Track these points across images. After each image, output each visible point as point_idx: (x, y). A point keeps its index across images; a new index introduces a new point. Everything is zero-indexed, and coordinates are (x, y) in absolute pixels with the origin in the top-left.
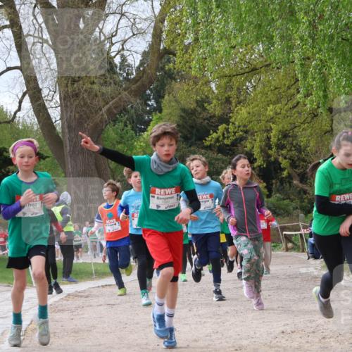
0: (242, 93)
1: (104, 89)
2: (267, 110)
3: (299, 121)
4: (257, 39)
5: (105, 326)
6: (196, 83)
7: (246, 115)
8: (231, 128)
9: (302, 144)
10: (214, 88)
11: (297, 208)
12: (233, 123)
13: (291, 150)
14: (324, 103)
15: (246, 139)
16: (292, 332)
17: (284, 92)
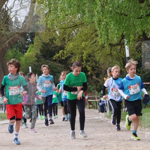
0: (70, 36)
1: (7, 33)
2: (82, 44)
3: (96, 49)
4: (78, 12)
5: (5, 142)
6: (49, 31)
7: (72, 46)
8: (65, 52)
9: (97, 60)
10: (58, 34)
11: (94, 89)
12: (66, 50)
13: (92, 63)
14: (107, 42)
15: (72, 57)
16: (91, 146)
17: (89, 36)
